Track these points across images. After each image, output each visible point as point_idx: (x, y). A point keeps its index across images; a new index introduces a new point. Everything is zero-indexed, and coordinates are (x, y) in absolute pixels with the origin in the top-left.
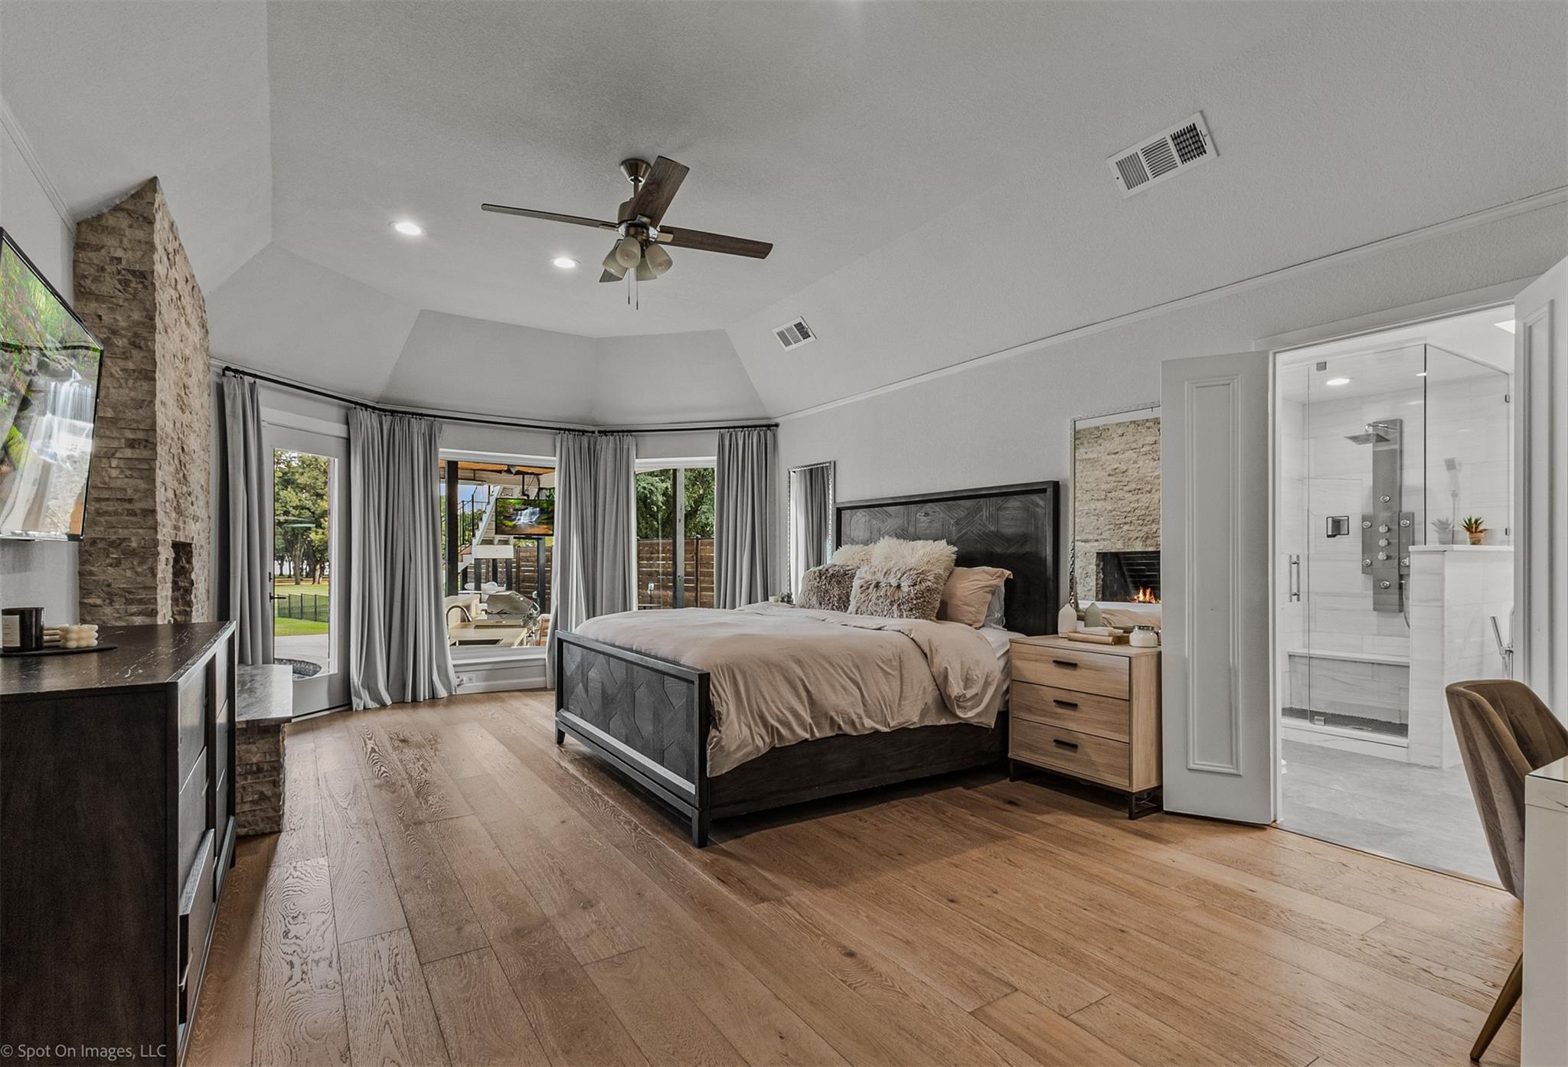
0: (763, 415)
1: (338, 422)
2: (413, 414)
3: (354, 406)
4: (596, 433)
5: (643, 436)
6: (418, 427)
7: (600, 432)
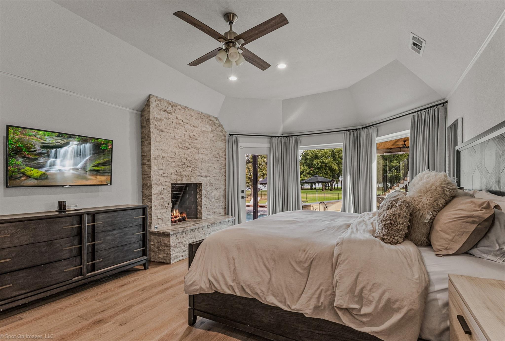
0: (439, 98)
1: (267, 143)
2: (291, 136)
3: (271, 137)
4: (361, 129)
5: (380, 126)
6: (292, 140)
7: (362, 128)
